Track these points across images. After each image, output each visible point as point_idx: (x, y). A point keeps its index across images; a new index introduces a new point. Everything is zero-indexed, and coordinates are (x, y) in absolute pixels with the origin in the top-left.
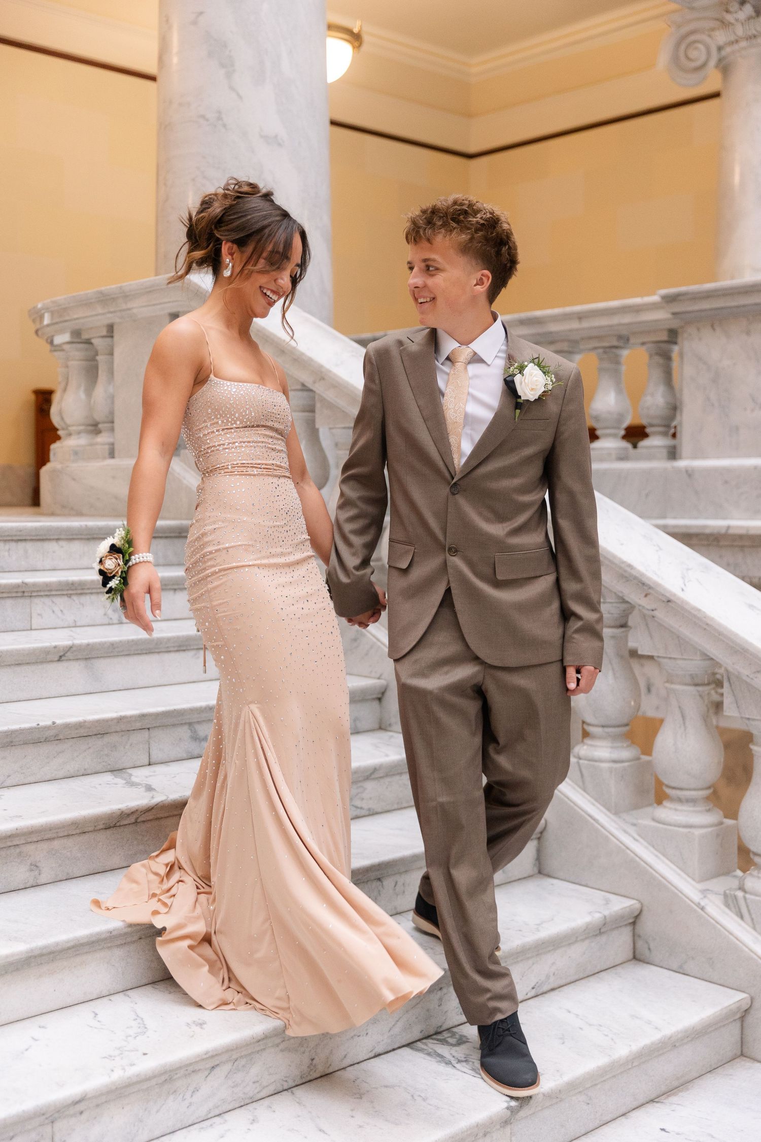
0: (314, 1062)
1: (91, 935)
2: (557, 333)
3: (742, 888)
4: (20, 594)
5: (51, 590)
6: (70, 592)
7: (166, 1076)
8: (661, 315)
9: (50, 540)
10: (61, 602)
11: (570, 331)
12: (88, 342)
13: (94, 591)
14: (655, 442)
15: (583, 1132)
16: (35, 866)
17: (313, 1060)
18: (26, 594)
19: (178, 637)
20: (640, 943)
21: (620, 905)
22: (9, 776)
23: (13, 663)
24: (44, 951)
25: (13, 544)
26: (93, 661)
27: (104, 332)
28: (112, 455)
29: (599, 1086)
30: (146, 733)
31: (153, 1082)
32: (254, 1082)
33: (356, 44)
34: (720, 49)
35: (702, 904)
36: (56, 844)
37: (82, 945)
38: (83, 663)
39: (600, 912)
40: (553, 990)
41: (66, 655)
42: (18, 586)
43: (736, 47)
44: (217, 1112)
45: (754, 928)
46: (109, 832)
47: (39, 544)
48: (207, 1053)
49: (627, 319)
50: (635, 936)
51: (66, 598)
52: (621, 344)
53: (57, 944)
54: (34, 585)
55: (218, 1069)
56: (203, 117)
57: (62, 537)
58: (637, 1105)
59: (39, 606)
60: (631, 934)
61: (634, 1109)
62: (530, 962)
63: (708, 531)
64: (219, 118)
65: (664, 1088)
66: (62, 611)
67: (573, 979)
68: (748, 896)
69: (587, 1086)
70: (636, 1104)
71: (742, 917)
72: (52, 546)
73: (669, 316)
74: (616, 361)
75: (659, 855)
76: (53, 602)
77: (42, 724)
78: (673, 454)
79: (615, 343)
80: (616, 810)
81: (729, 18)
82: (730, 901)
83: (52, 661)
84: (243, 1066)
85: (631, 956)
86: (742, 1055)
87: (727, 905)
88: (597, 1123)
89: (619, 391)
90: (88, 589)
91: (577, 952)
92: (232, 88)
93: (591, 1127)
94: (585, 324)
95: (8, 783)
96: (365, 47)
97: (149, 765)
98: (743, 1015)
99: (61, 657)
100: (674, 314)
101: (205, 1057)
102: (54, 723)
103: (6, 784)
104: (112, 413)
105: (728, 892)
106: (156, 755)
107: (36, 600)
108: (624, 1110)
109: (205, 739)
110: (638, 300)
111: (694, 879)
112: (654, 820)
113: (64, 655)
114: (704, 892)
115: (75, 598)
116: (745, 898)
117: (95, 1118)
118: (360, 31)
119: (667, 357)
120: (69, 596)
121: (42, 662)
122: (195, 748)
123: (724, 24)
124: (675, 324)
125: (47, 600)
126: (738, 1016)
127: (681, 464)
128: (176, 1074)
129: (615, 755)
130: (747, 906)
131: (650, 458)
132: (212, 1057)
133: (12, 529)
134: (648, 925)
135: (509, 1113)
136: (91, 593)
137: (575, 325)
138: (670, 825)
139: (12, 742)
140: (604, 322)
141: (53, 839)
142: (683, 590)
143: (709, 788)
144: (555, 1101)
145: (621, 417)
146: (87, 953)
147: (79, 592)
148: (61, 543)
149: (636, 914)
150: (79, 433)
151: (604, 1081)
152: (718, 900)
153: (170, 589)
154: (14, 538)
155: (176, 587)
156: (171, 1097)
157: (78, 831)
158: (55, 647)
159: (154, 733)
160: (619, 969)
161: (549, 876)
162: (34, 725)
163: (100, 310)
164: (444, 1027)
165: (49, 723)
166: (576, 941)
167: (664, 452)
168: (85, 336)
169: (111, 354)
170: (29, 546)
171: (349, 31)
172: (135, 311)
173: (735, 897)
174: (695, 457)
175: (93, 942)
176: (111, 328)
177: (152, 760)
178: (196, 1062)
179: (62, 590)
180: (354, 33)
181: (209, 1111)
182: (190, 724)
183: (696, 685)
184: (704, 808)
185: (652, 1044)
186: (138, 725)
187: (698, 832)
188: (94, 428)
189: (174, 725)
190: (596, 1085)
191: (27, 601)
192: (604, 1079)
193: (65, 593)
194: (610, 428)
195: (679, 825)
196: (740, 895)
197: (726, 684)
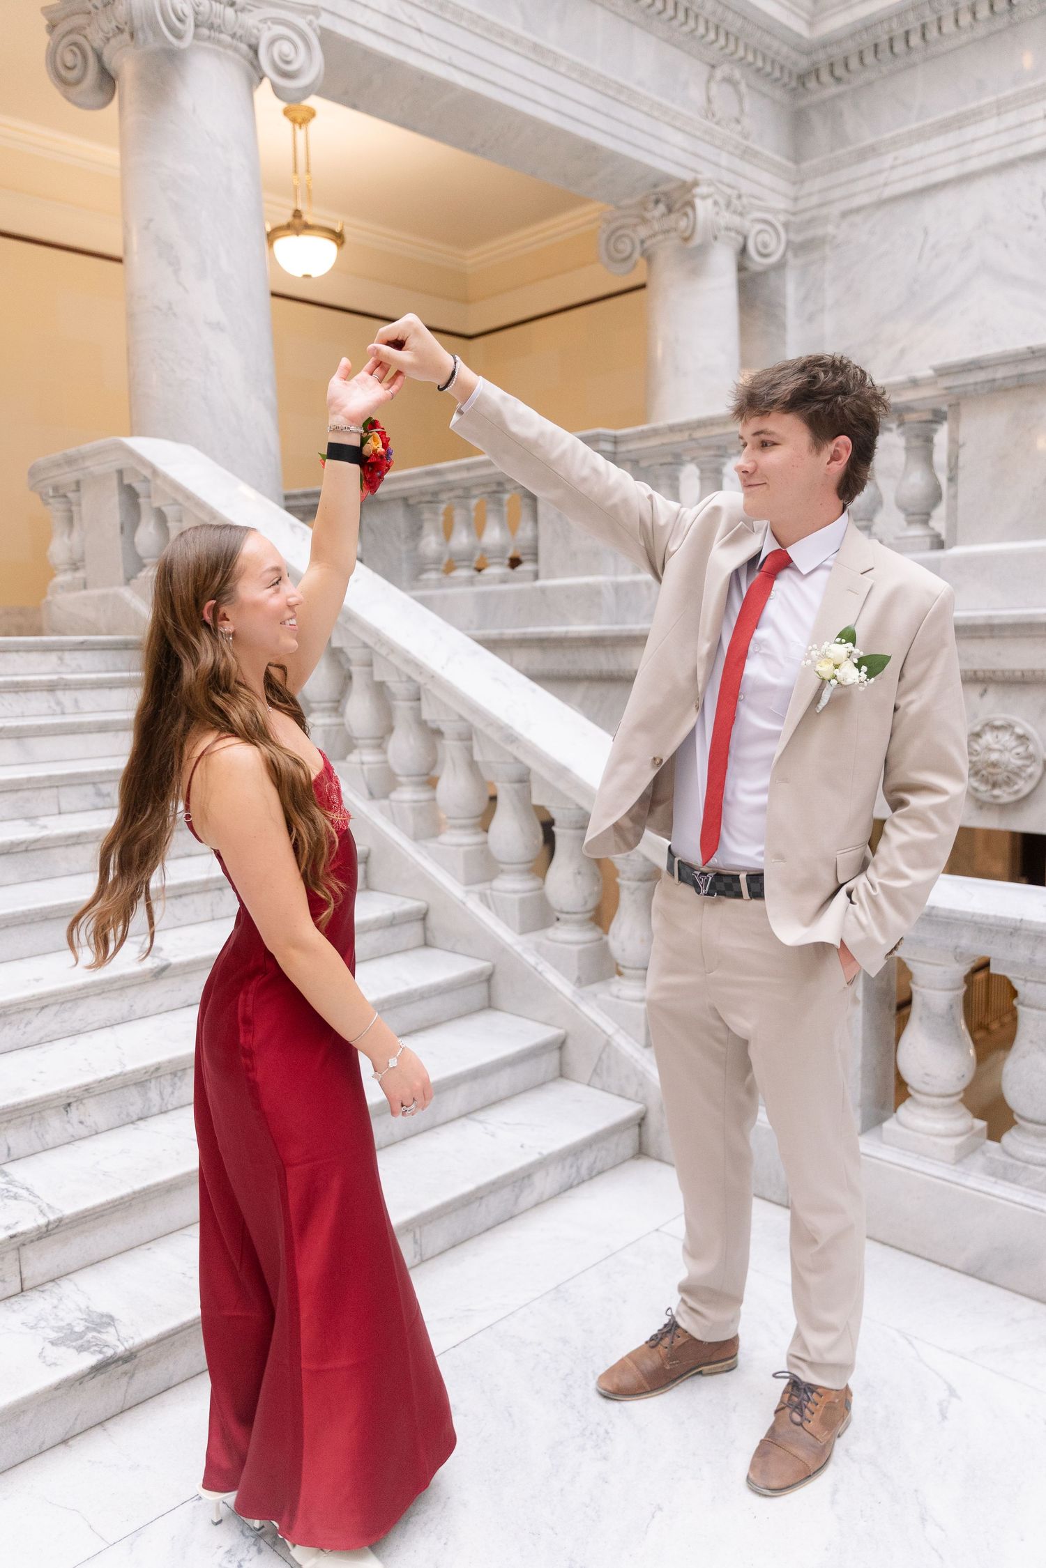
0: (133, 1008)
2: (454, 481)
3: (491, 889)
6: (17, 689)
9: (10, 651)
11: (462, 479)
12: (65, 496)
13: (38, 688)
14: (526, 567)
17: (132, 1006)
19: (98, 722)
20: (429, 934)
21: (410, 905)
27: (74, 487)
28: (85, 587)
30: (55, 790)
32: (80, 1020)
33: (339, 241)
34: (642, 242)
35: (464, 901)
39: (391, 910)
43: (654, 240)
44: (49, 1039)
45: (498, 916)
48: (33, 996)
50: (425, 929)
51: (13, 695)
52: (500, 489)
55: (46, 1011)
56: (157, 308)
57: (21, 648)
60: (422, 927)
63: (553, 635)
64: (170, 308)
68: (493, 893)
71: (489, 908)
72: (13, 656)
74: (499, 503)
75: (439, 867)
78: (536, 576)
79: (495, 489)
80: (416, 838)
81: (648, 215)
82: (483, 898)
84: (70, 1008)
85: (422, 943)
86: (490, 1006)
87: (482, 901)
89: (502, 528)
90: (33, 687)
92: (179, 283)
94: (472, 474)
96: (346, 246)
97: (60, 813)
98: (488, 979)
101: (33, 998)
104: (83, 553)
105: (481, 891)
106: (64, 807)
109: (108, 795)
111: (461, 884)
112: (439, 844)
114: (467, 892)
116: (491, 894)
118: (341, 231)
120: (16, 692)
122: (99, 802)
123: (644, 221)
126: (484, 978)
127: (539, 583)
128: (10, 1010)
129: (415, 797)
130: (493, 900)
131: (522, 580)
132: (39, 999)
134: (433, 920)
136: (36, 691)
137: (465, 475)
138: (445, 845)
143: (478, 817)
145: (503, 550)
147: (25, 689)
148: (21, 654)
149: (424, 912)
150: (65, 571)
152: (476, 898)
153: (106, 687)
155: (110, 685)
156: (8, 1027)
159: (62, 790)
160: (410, 952)
161: (373, 890)
163: (67, 469)
166: (369, 930)
167: (531, 576)
168: (61, 492)
169: (79, 505)
171: (332, 232)
172: (92, 469)
173: (485, 895)
174: (548, 577)
176: (78, 483)
177: (62, 811)
178: (25, 1002)
180: (336, 233)
181: (41, 1039)
182: (94, 784)
184: (472, 832)
186: (47, 784)
187: (462, 849)
188: (75, 566)
189: (80, 784)
193: (11, 690)
194: (495, 557)
195: (452, 845)
196: (488, 892)
197: (474, 737)
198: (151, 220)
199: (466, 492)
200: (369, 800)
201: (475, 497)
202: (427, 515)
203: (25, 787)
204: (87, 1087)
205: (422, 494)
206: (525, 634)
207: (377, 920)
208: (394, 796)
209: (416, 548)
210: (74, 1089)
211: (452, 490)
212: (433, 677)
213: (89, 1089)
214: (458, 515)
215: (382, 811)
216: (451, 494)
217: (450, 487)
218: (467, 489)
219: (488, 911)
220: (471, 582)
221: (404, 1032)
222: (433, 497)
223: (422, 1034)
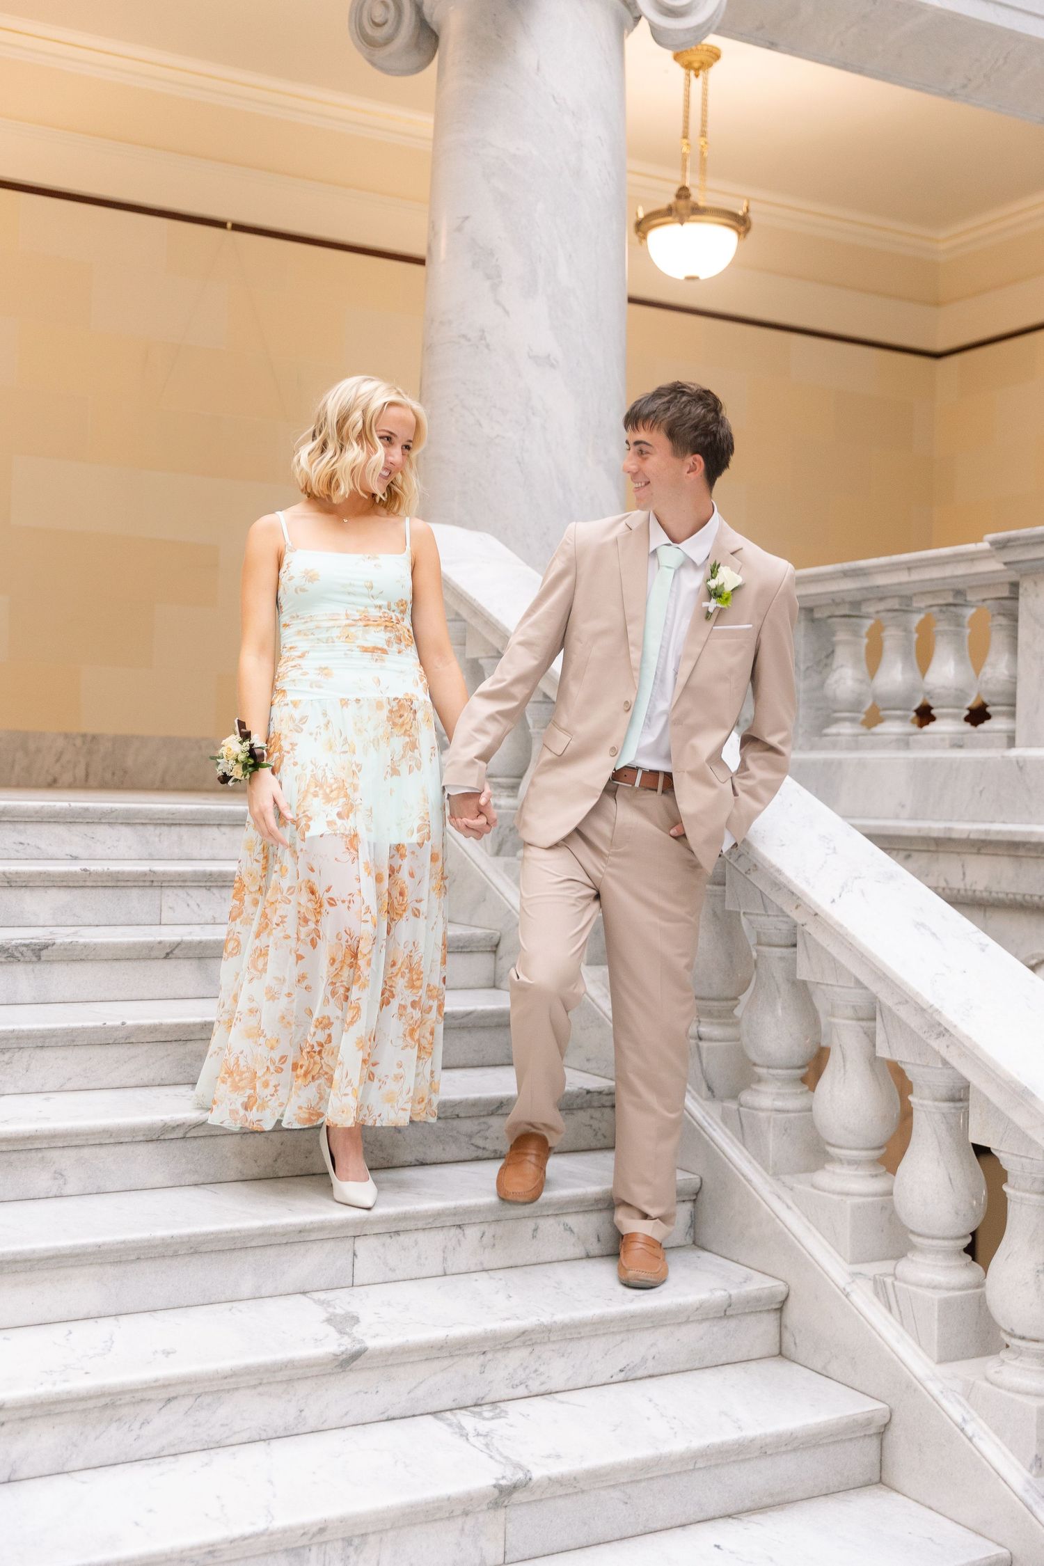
0: (303, 1413)
1: (75, 1247)
2: (884, 586)
3: (894, 1274)
4: (147, 884)
5: (185, 881)
7: (108, 1400)
8: (994, 565)
9: (209, 825)
10: (198, 895)
11: (900, 584)
14: (996, 724)
15: (617, 1536)
16: (59, 1174)
17: (301, 1411)
18: (155, 884)
20: (787, 1337)
21: (759, 1285)
22: (70, 1079)
23: (110, 957)
24: (18, 1257)
25: (165, 829)
26: (207, 961)
29: (643, 1484)
31: (90, 1404)
32: (222, 1425)
33: (742, 229)
35: (848, 1289)
36: (86, 1152)
37: (64, 1256)
38: (195, 962)
39: (725, 1290)
40: (651, 1376)
41: (174, 952)
42: (145, 874)
44: (173, 1451)
45: (902, 1324)
46: (151, 1146)
47: (196, 829)
48: (156, 1381)
49: (961, 570)
50: (781, 1326)
51: (204, 890)
52: (960, 601)
53: (34, 1251)
54: (164, 873)
55: (173, 1404)
56: (464, 336)
57: (225, 822)
58: (705, 1518)
59: (171, 897)
60: (776, 1323)
61: (699, 1522)
62: (619, 1338)
64: (482, 338)
65: (748, 1504)
66: (198, 905)
67: (682, 1367)
68: (896, 1283)
69: (622, 1480)
70: (701, 1516)
71: (890, 1310)
72: (214, 832)
73: (1001, 567)
74: (957, 621)
75: (812, 1228)
76: (188, 894)
77: (109, 1023)
78: (1011, 741)
79: (951, 600)
82: (880, 1288)
83: (157, 958)
84: (209, 1405)
85: (777, 1352)
86: (881, 1481)
87: (877, 1294)
88: (639, 1529)
89: (960, 660)
91: (691, 1335)
92: (498, 303)
93: (630, 1532)
94: (916, 576)
95: (69, 1086)
98: (880, 1433)
99: (168, 954)
100: (1005, 564)
101: (154, 1384)
102: (123, 1024)
103: (65, 1088)
105: (877, 1277)
107: (168, 892)
108: (683, 1520)
110: (971, 547)
111: (845, 1260)
112: (813, 1186)
113: (171, 952)
114: (855, 1275)
115: (215, 891)
116: (893, 1284)
117: (19, 1433)
118: (747, 212)
119: (1013, 617)
120: (209, 888)
121: (145, 959)
124: (1013, 576)
125: (181, 892)
126: (873, 1430)
127: (1014, 753)
128: (120, 1399)
130: (896, 1296)
131: (987, 745)
132: (164, 1386)
133: (162, 811)
134: (794, 1313)
135: (496, 1492)
137: (903, 577)
139: (73, 1041)
140: (935, 573)
141: (83, 1146)
142: (833, 901)
143: (880, 1148)
144: (571, 1490)
145: (961, 694)
146: (72, 1266)
148: (223, 829)
149: (781, 1298)
151: (651, 1478)
152: (868, 1286)
154: (166, 822)
156: (115, 1425)
157: (112, 1141)
158: (160, 943)
160: (753, 1365)
161: (704, 1248)
162: (99, 1024)
164: (488, 1399)
165: (118, 1023)
166: (687, 1322)
167: (1005, 740)
170: (184, 830)
171: (733, 215)
173: (884, 1284)
174: (1030, 745)
175: (78, 1255)
178: (144, 1390)
179: (199, 881)
180: (738, 215)
181: (163, 1449)
183: (859, 1019)
184: (868, 1173)
185: (723, 1444)
187: (850, 1201)
190: (638, 1481)
191: (157, 891)
192: (649, 1476)
193: (203, 884)
194: (947, 707)
195: (834, 1192)
196: (889, 1280)
197: (878, 1018)
198: (467, 218)
199: (904, 602)
200: (707, 1099)
201: (919, 611)
202: (841, 636)
203: (197, 1037)
204: (211, 1549)
205: (835, 603)
206: (987, 832)
207: (700, 1307)
208: (746, 1097)
209: (822, 684)
210: (192, 1549)
211: (881, 599)
212: (816, 914)
213: (214, 1551)
214: (892, 638)
215: (725, 1118)
216: (882, 606)
217: (880, 595)
218: (907, 599)
219: (885, 1311)
220: (904, 742)
221: (730, 1511)
222: (853, 609)
223: (757, 1518)
